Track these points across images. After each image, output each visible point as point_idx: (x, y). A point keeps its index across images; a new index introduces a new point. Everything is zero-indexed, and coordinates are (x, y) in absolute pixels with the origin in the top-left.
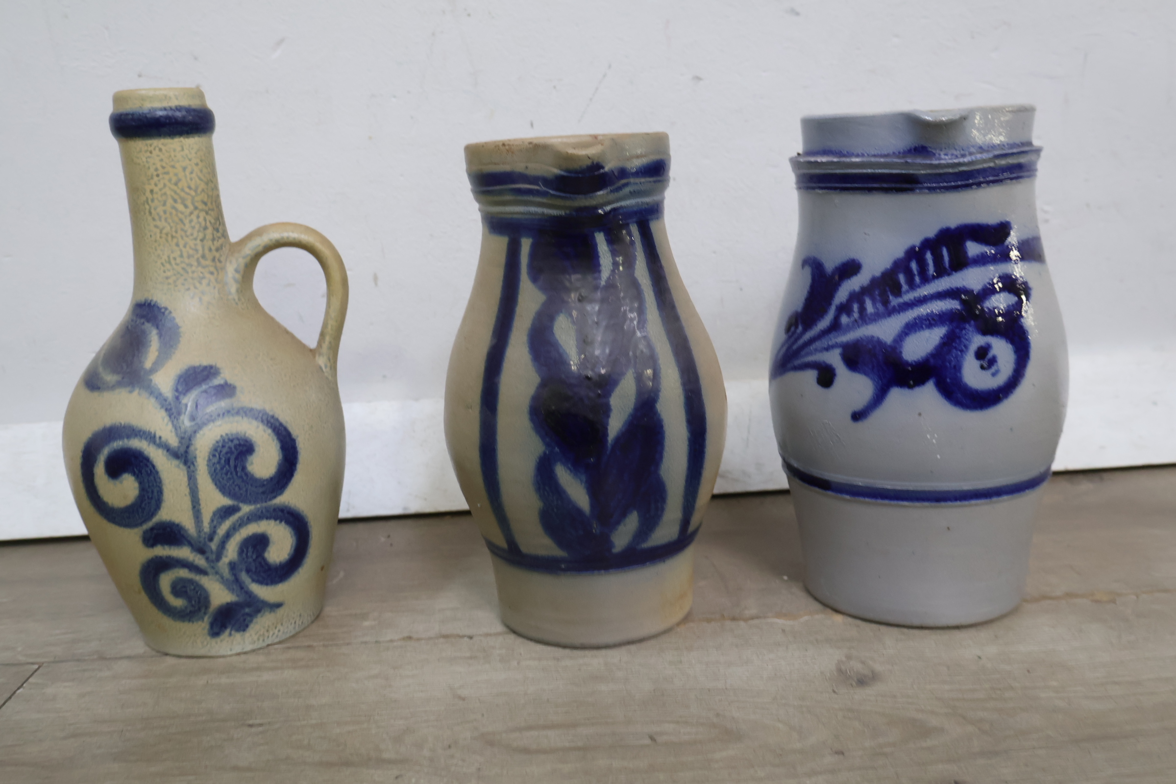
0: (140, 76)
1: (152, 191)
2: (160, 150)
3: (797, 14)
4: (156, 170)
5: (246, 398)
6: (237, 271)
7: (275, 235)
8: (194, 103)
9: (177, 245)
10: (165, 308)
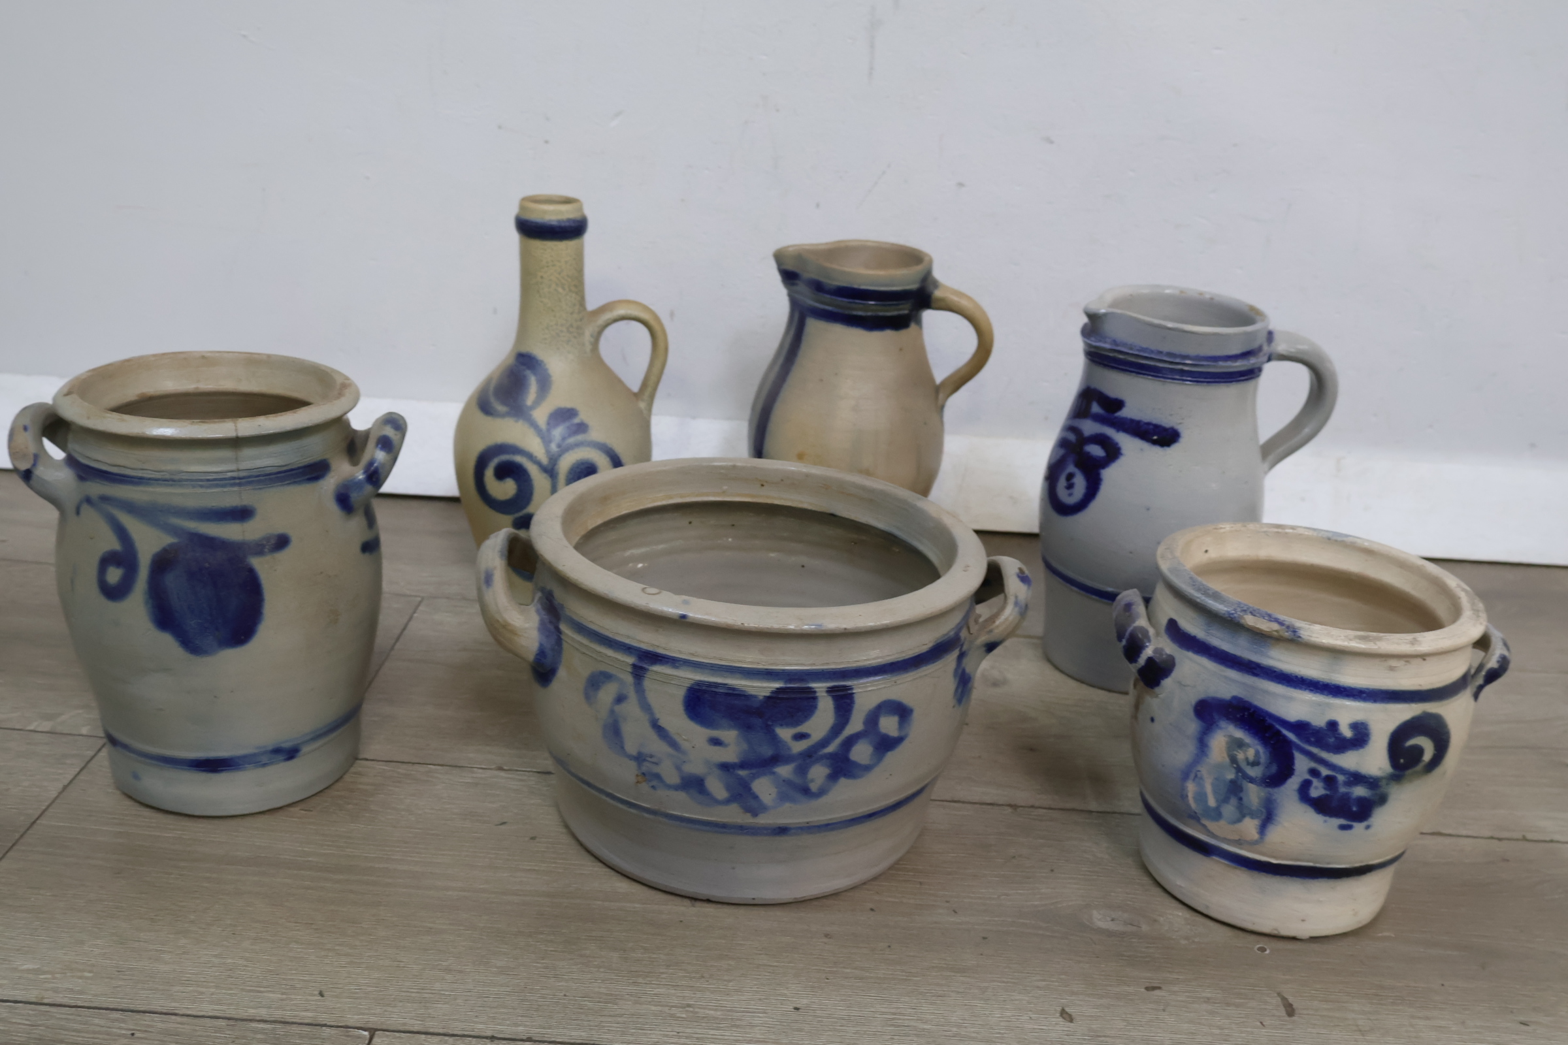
0: (500, 127)
1: (542, 277)
2: (553, 249)
3: (1052, 142)
4: (548, 262)
5: (596, 434)
6: (592, 336)
7: (621, 311)
8: (575, 215)
9: (555, 316)
10: (542, 361)
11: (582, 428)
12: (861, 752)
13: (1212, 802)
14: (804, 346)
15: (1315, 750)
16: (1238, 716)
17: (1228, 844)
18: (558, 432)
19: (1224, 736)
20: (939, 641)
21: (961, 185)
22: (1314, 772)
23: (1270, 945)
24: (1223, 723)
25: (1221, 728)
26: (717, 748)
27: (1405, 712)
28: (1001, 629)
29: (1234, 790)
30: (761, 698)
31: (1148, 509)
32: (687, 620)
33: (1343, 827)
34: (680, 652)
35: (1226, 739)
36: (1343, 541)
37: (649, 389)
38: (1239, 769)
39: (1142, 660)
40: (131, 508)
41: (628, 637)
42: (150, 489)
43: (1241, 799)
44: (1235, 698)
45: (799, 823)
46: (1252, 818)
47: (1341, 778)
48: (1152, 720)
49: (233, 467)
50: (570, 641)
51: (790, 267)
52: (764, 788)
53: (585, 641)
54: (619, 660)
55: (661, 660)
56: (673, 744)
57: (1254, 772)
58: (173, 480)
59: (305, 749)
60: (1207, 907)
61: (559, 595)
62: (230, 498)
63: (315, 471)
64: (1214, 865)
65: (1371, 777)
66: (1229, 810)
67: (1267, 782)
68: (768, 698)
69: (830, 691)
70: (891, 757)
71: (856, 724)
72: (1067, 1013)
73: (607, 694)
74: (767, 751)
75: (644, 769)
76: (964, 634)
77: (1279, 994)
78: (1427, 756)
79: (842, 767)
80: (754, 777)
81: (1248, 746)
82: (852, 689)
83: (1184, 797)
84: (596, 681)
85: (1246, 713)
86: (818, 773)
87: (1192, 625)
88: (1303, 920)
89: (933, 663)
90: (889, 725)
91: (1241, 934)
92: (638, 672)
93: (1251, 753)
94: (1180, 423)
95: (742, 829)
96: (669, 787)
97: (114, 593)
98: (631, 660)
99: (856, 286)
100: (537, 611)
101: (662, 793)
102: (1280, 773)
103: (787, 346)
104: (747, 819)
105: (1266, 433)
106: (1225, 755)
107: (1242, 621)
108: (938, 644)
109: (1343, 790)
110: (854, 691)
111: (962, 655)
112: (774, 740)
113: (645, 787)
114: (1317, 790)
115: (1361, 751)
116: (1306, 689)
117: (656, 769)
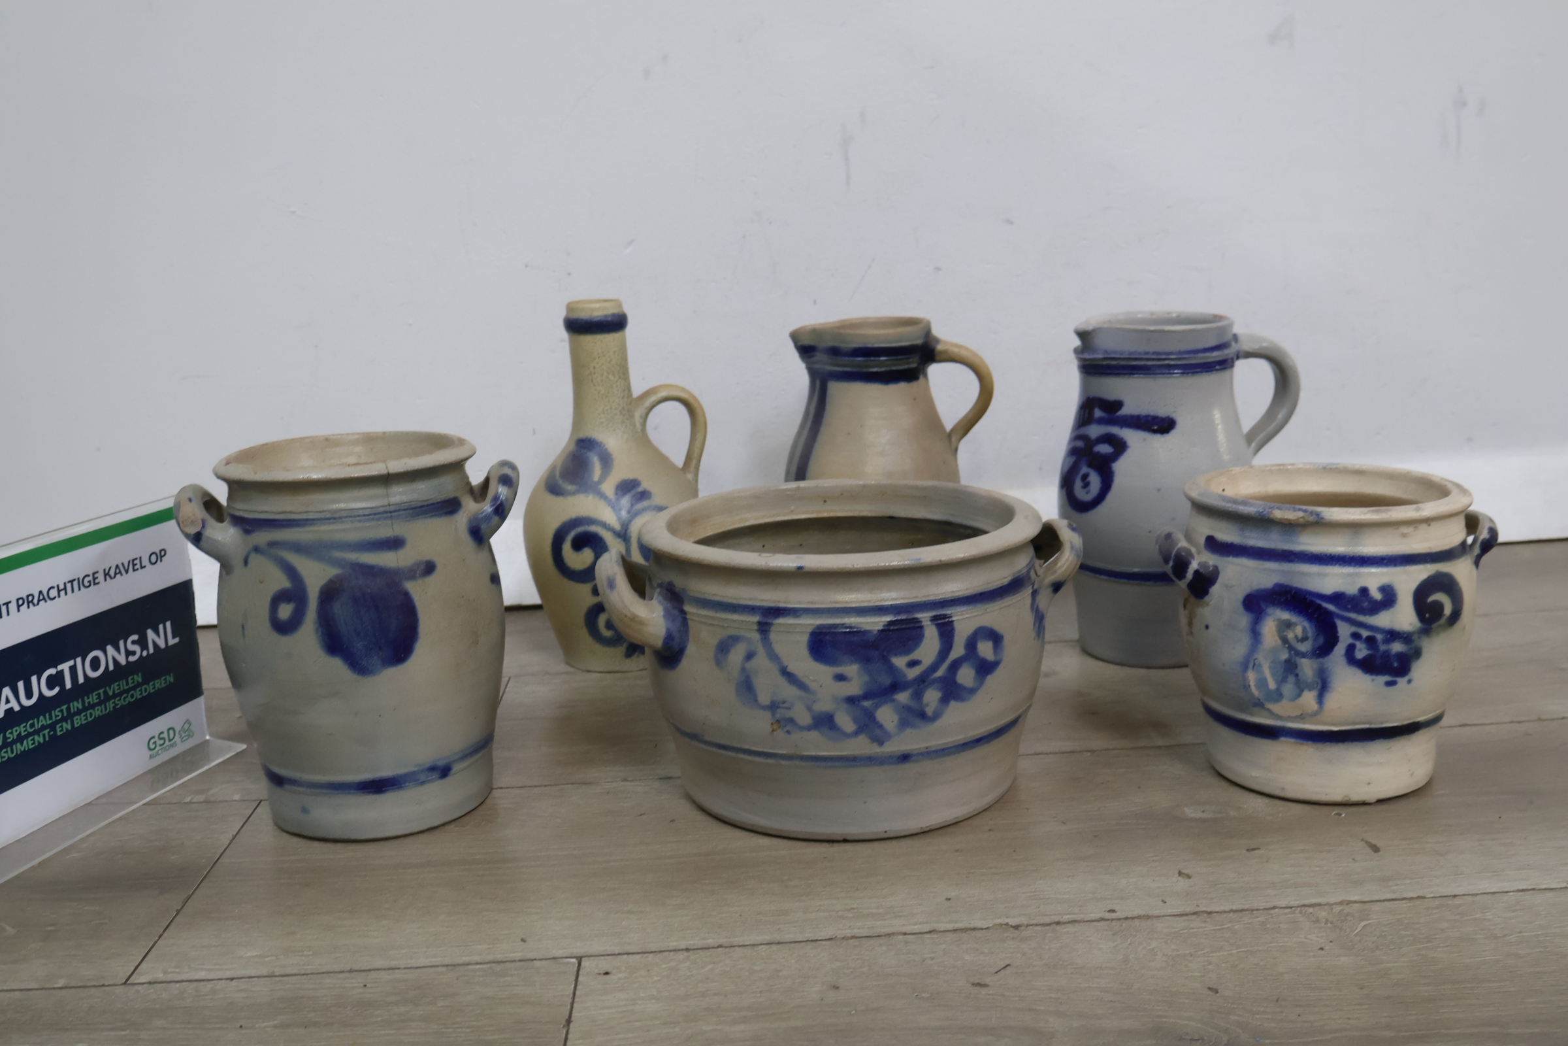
1: (594, 368)
2: (602, 341)
3: (1011, 223)
4: (598, 354)
5: (658, 500)
6: (641, 417)
7: (663, 394)
8: (616, 311)
9: (609, 401)
10: (601, 443)
11: (644, 495)
12: (966, 676)
13: (1272, 685)
14: (828, 407)
15: (1353, 616)
16: (1282, 600)
17: (1292, 722)
18: (625, 501)
19: (1274, 621)
20: (1015, 576)
21: (938, 269)
22: (1356, 636)
23: (1344, 812)
24: (1270, 610)
25: (1270, 615)
26: (841, 684)
27: (1421, 573)
28: (1063, 569)
29: (1290, 667)
30: (875, 632)
31: (1159, 490)
32: (804, 570)
33: (1389, 684)
34: (800, 603)
35: (1276, 623)
36: (1336, 468)
37: (694, 462)
38: (1291, 648)
39: (1190, 575)
40: (297, 548)
41: (750, 599)
42: (315, 528)
43: (1297, 675)
44: (1276, 585)
45: (920, 749)
46: (1310, 690)
47: (1379, 637)
48: (1207, 627)
49: (385, 502)
50: (694, 618)
51: (806, 341)
52: (886, 715)
53: (710, 613)
54: (745, 621)
55: (783, 614)
56: (802, 686)
58: (335, 518)
59: (456, 768)
60: (1283, 789)
61: (679, 582)
62: (384, 531)
63: (450, 506)
64: (1283, 748)
65: (1404, 633)
66: (1288, 688)
67: (1318, 654)
68: (882, 631)
69: (934, 619)
70: (992, 680)
71: (958, 651)
72: (1184, 874)
73: (736, 655)
74: (886, 680)
75: (778, 716)
76: (1032, 574)
77: (1362, 840)
78: (1448, 610)
79: (952, 691)
80: (877, 706)
81: (1295, 624)
82: (951, 617)
83: (1246, 687)
84: (724, 647)
85: (1289, 596)
86: (932, 697)
87: (1227, 534)
88: (1369, 784)
89: (1014, 595)
90: (985, 649)
91: (1317, 807)
92: (764, 628)
93: (1299, 630)
94: (1175, 412)
95: (870, 761)
96: (802, 728)
97: (283, 628)
98: (756, 619)
99: (870, 345)
100: (660, 602)
101: (796, 736)
102: (1325, 648)
103: (812, 411)
104: (874, 749)
105: (1247, 424)
106: (1277, 638)
107: (1272, 516)
108: (1014, 579)
109: (1383, 648)
110: (954, 619)
111: (1034, 593)
112: (892, 669)
113: (780, 734)
114: (1361, 652)
115: (1391, 610)
116: (1335, 564)
117: (789, 714)
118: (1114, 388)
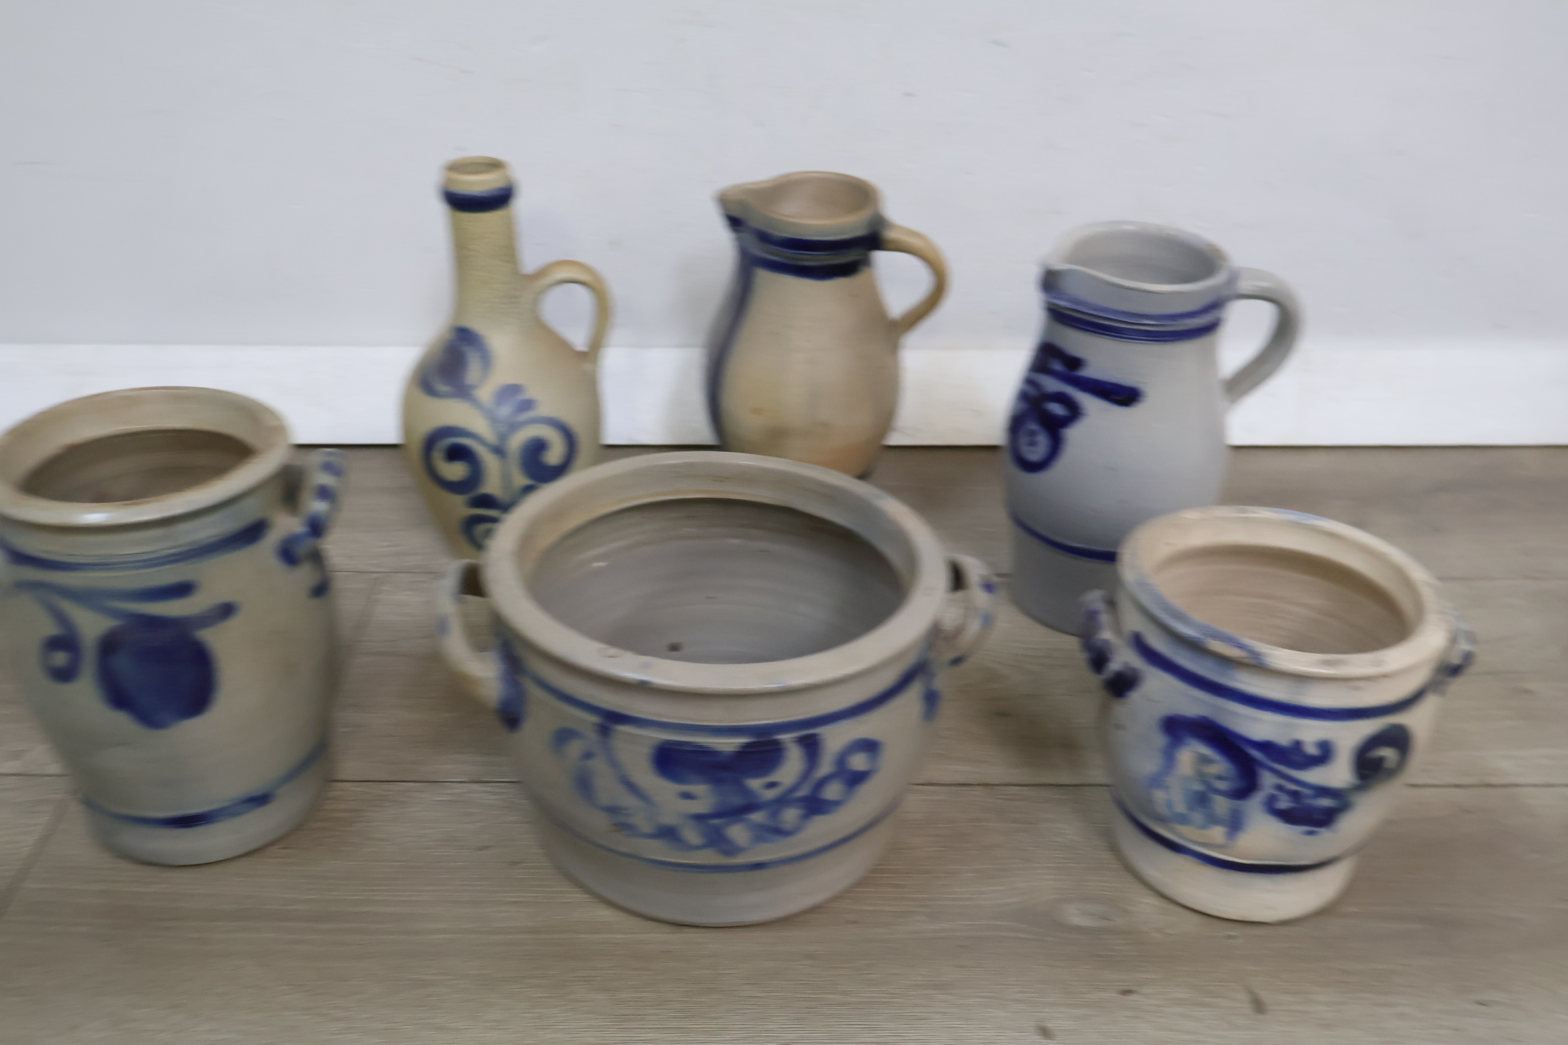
2: (483, 221)
3: (1003, 45)
4: (479, 234)
5: (544, 409)
7: (560, 275)
8: (501, 184)
10: (480, 335)
11: (527, 405)
12: (832, 791)
13: (1180, 809)
14: (753, 297)
15: (1282, 768)
16: (1203, 733)
17: (1197, 846)
18: (505, 411)
19: (1191, 753)
20: (904, 673)
21: (908, 95)
22: (1280, 788)
23: (1239, 935)
24: (1189, 740)
25: (1187, 745)
26: (688, 802)
27: (1367, 728)
28: (967, 645)
29: (1201, 800)
30: (729, 753)
32: (649, 686)
33: (1311, 833)
34: (644, 713)
35: (1193, 756)
38: (1207, 783)
39: (1109, 672)
40: (69, 594)
41: (589, 696)
42: (85, 574)
43: (1208, 808)
44: (1199, 716)
45: (775, 858)
46: (1220, 825)
47: (1306, 792)
48: (1120, 728)
50: (531, 695)
51: (736, 211)
52: (737, 833)
53: (548, 697)
54: (584, 718)
55: (625, 721)
56: (645, 798)
57: (1222, 785)
58: (108, 565)
59: (279, 791)
61: (518, 647)
62: (169, 577)
63: (252, 533)
64: (1184, 861)
65: (1336, 789)
66: (1198, 817)
67: (1234, 795)
68: (736, 752)
69: (798, 740)
70: (863, 790)
71: (826, 767)
72: (1045, 1029)
73: (575, 749)
74: (737, 801)
75: (617, 819)
76: (929, 656)
77: (1248, 990)
78: (1391, 764)
79: (815, 806)
80: (727, 825)
81: (1215, 762)
82: (819, 735)
83: (1152, 801)
84: (563, 736)
85: (1212, 732)
87: (1158, 640)
88: (1270, 908)
89: (899, 695)
90: (858, 762)
91: (1212, 922)
93: (1218, 769)
94: (1142, 383)
95: (717, 868)
96: (643, 835)
97: (64, 675)
98: (593, 719)
99: (803, 237)
100: (498, 660)
101: (637, 841)
102: (1246, 787)
104: (723, 860)
106: (1192, 770)
107: (1206, 645)
109: (1308, 802)
110: (822, 737)
111: (929, 677)
112: (747, 792)
113: (619, 835)
114: (1284, 803)
115: (1325, 767)
116: (1273, 711)
117: (629, 820)
118: (1077, 343)
